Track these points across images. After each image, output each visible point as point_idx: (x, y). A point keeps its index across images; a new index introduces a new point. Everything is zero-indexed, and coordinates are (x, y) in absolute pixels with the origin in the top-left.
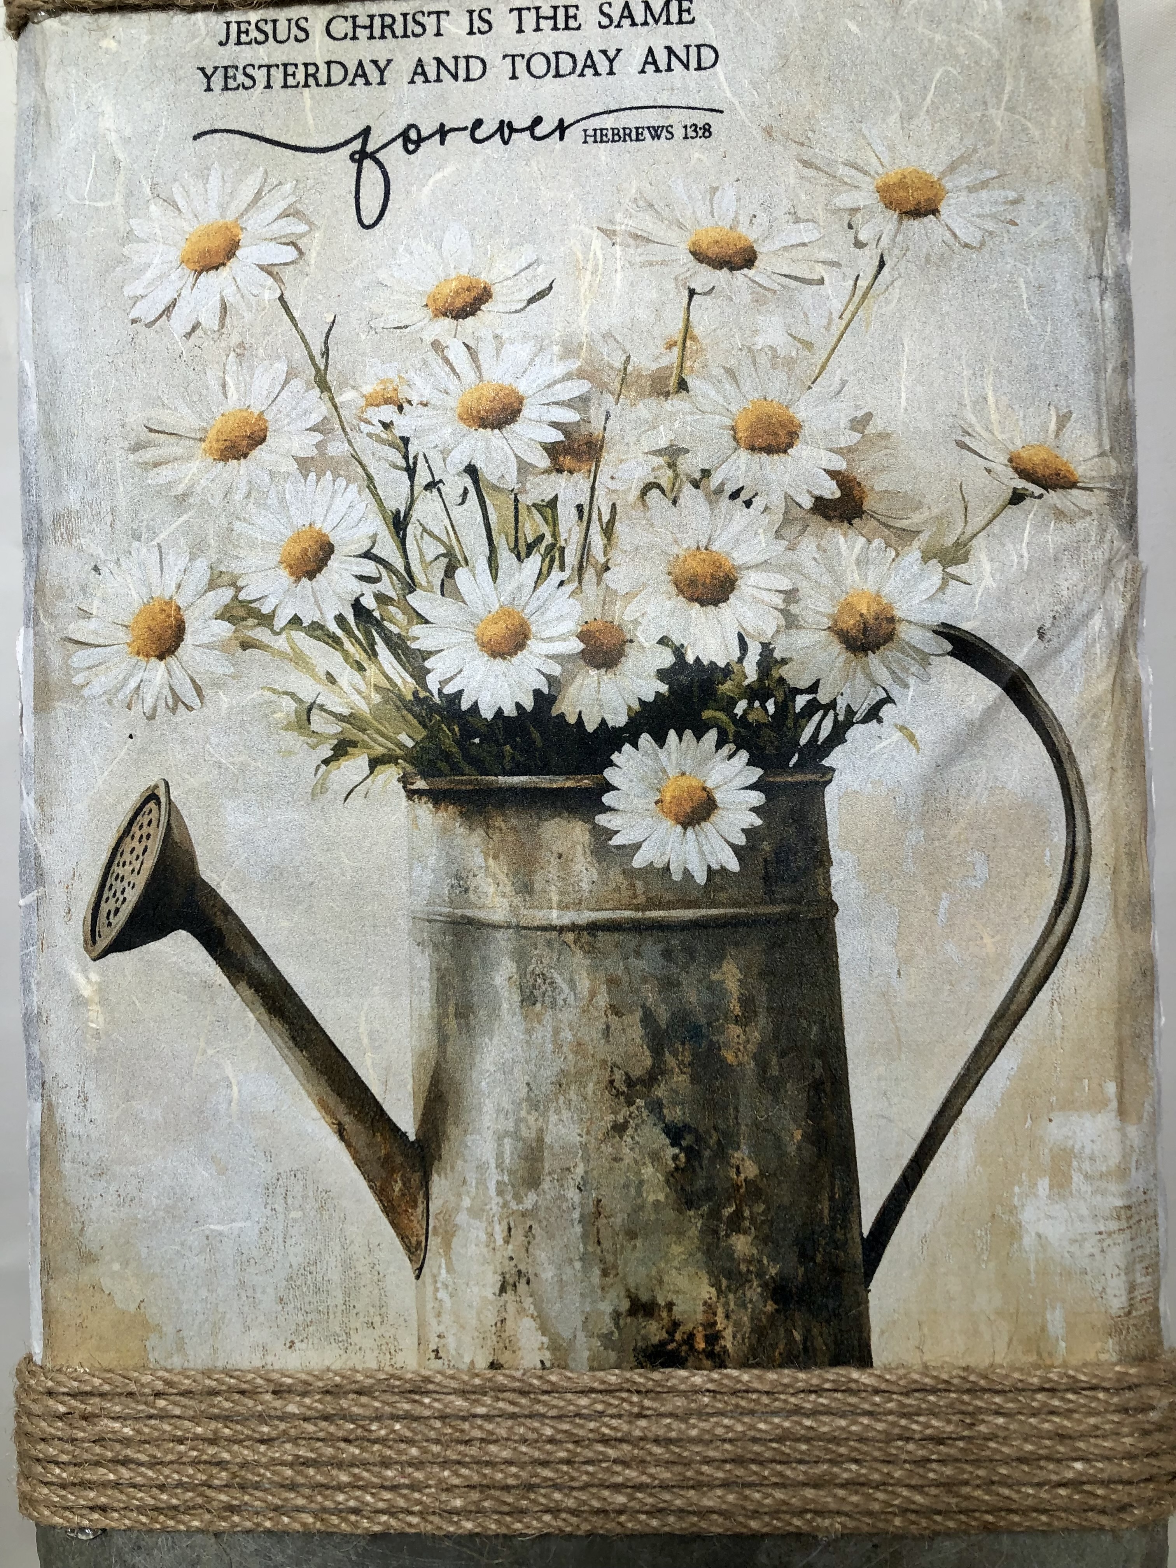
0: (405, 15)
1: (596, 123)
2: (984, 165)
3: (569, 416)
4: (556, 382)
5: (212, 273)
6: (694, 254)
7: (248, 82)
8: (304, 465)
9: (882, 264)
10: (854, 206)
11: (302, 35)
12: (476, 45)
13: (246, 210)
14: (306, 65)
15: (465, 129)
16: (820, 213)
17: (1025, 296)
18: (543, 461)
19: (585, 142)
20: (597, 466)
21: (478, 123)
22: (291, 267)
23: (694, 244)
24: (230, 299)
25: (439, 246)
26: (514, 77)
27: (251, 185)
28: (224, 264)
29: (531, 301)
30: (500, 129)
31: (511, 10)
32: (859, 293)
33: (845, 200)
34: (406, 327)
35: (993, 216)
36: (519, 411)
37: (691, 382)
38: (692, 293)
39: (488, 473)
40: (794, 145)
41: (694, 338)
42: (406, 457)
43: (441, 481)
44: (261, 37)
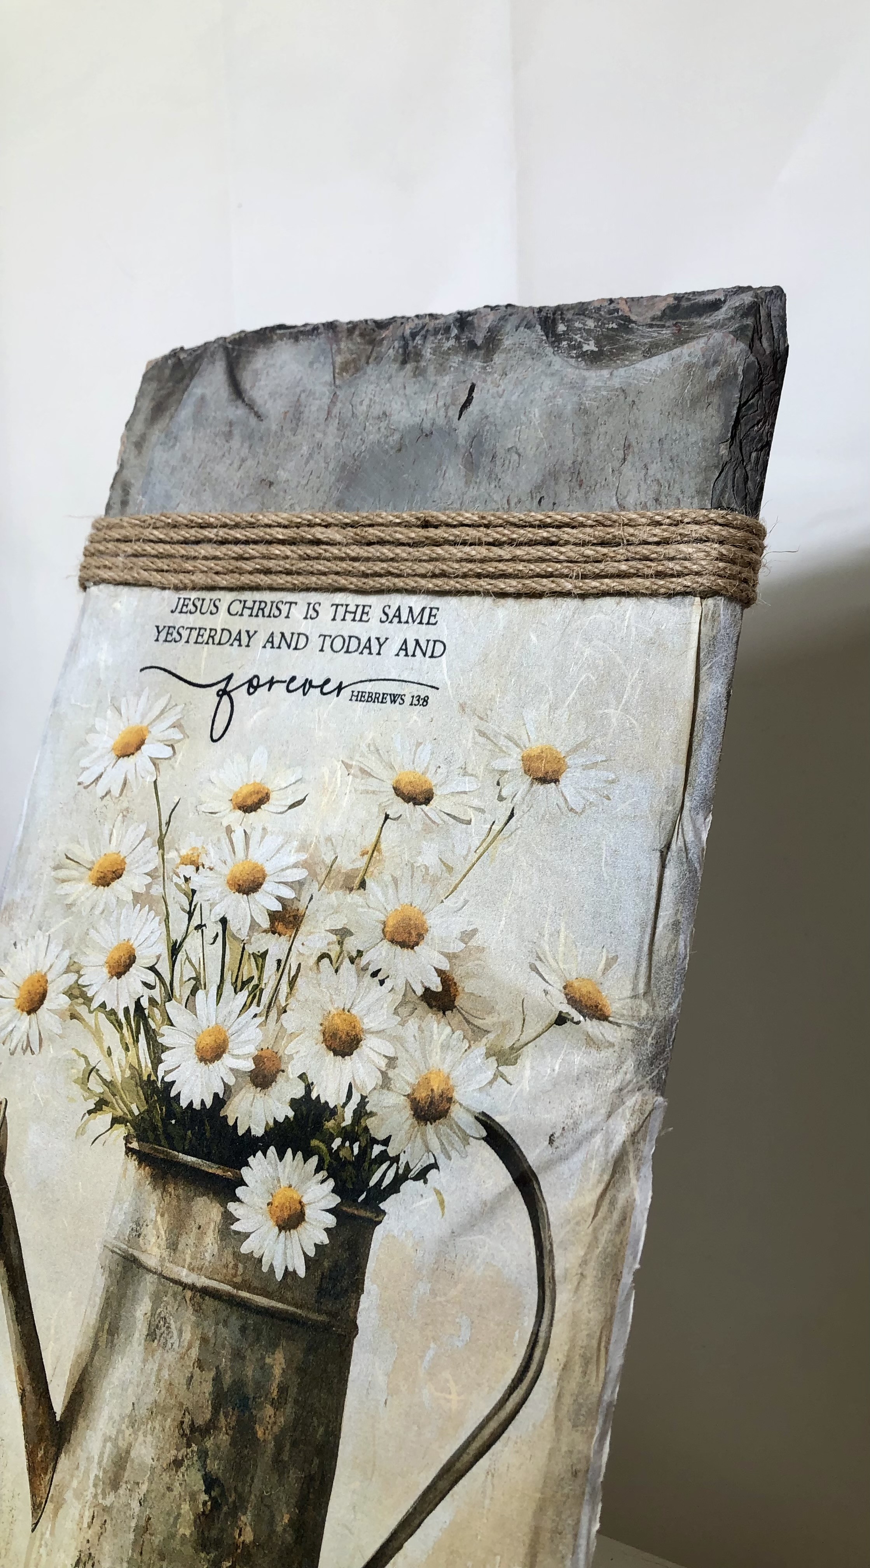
0: (272, 602)
1: (360, 687)
2: (597, 750)
3: (288, 893)
4: (287, 868)
5: (126, 758)
6: (395, 789)
7: (178, 638)
8: (137, 897)
9: (512, 815)
10: (505, 769)
11: (214, 610)
12: (305, 627)
13: (154, 720)
14: (211, 630)
15: (285, 682)
16: (480, 771)
17: (604, 856)
18: (265, 924)
19: (351, 700)
20: (296, 934)
21: (293, 679)
22: (167, 761)
23: (397, 781)
24: (129, 777)
25: (249, 759)
26: (322, 650)
27: (162, 703)
28: (133, 754)
29: (292, 807)
30: (304, 685)
31: (333, 605)
32: (492, 834)
33: (498, 764)
34: (215, 813)
35: (595, 790)
36: (261, 884)
37: (369, 883)
38: (387, 817)
39: (233, 926)
40: (477, 719)
41: (379, 851)
42: (190, 904)
43: (205, 925)
44: (193, 609)
